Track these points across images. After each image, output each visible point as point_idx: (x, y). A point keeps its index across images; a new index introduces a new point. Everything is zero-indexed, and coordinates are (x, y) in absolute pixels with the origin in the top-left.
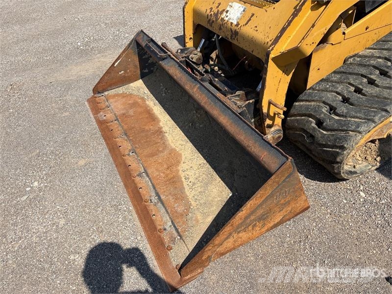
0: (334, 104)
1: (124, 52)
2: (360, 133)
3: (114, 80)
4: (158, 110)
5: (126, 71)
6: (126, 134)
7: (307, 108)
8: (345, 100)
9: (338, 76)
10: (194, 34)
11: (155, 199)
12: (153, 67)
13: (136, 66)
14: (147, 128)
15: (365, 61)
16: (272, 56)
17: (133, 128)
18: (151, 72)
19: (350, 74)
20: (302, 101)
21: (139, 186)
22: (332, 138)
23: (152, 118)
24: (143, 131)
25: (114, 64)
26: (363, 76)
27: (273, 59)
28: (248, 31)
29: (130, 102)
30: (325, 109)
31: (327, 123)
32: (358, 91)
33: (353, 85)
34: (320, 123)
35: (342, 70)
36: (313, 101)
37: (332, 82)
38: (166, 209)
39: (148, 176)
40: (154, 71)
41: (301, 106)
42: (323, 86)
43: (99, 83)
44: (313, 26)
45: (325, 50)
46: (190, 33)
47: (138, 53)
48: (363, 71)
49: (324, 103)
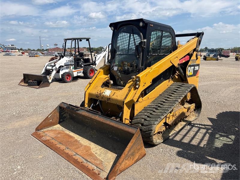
0: (145, 118)
1: (53, 111)
2: (155, 124)
3: (47, 124)
4: (72, 134)
5: (53, 120)
6: (61, 143)
7: (137, 121)
8: (148, 117)
9: (144, 111)
10: (88, 102)
11: (85, 162)
12: (65, 118)
13: (57, 118)
14: (70, 140)
15: (150, 106)
16: (125, 102)
17: (63, 141)
18: (63, 121)
19: (147, 110)
20: (135, 119)
21: (76, 159)
22: (147, 128)
23: (71, 137)
24: (68, 141)
25: (48, 116)
26: (151, 110)
27: (125, 104)
28: (114, 97)
29: (57, 132)
30: (143, 120)
31: (145, 124)
32: (151, 114)
33: (149, 113)
34: (142, 125)
35: (144, 109)
36: (139, 118)
37: (142, 112)
38: (92, 164)
39: (79, 155)
40: (65, 120)
41: (135, 121)
42: (140, 114)
43: (39, 125)
44: (136, 94)
45: (138, 104)
46: (86, 102)
47: (59, 112)
48: (151, 109)
49: (142, 118)
